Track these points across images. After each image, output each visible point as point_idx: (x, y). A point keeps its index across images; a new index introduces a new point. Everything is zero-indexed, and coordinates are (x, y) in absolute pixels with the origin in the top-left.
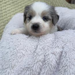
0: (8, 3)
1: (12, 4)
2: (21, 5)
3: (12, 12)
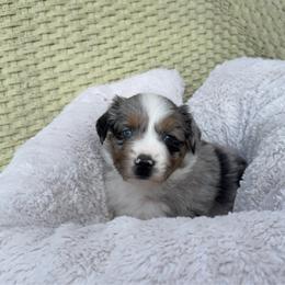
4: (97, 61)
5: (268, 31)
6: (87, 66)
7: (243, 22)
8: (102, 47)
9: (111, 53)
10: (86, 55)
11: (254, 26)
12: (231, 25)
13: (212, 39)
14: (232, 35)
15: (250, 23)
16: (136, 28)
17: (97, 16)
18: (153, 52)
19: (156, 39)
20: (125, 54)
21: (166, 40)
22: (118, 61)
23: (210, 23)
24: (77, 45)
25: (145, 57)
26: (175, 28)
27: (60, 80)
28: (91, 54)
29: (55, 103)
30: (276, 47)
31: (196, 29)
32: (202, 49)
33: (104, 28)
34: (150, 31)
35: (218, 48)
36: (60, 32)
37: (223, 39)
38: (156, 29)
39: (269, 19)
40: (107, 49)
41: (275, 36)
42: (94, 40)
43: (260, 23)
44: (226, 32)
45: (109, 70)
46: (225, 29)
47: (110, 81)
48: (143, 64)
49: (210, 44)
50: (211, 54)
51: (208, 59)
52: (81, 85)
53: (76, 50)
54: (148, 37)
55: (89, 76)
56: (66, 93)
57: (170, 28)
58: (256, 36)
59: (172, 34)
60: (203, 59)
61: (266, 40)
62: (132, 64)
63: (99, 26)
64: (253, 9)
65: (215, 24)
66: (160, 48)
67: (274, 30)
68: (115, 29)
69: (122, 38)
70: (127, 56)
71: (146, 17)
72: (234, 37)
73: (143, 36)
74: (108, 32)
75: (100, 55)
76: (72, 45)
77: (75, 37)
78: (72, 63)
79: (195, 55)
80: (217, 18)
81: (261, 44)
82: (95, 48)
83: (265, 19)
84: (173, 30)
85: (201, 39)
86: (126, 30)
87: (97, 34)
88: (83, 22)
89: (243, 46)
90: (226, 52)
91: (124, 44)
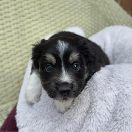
0: (34, 18)
1: (40, 20)
2: (54, 21)
3: (40, 31)
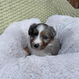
4: (15, 15)
5: (62, 8)
6: (12, 16)
7: (55, 6)
8: (16, 11)
9: (19, 13)
10: (12, 13)
11: (58, 7)
12: (52, 6)
13: (47, 10)
14: (52, 9)
15: (57, 6)
16: (26, 6)
17: (15, 2)
18: (30, 13)
19: (31, 9)
20: (23, 13)
21: (34, 10)
22: (21, 15)
23: (46, 6)
24: (9, 10)
25: (28, 14)
26: (37, 7)
27: (4, 20)
28: (13, 13)
29: (3, 27)
30: (64, 13)
31: (42, 7)
32: (44, 13)
33: (17, 6)
34: (30, 7)
35: (48, 13)
36: (4, 6)
37: (50, 10)
38: (31, 7)
39: (62, 5)
40: (18, 12)
41: (64, 10)
42: (14, 9)
43: (60, 6)
44: (50, 8)
45: (18, 18)
46: (50, 7)
47: (19, 21)
48: (28, 16)
49: (46, 12)
50: (46, 14)
51: (45, 15)
52: (10, 22)
53: (9, 12)
54: (29, 9)
55: (12, 19)
56: (6, 24)
57: (35, 6)
58: (59, 10)
59: (36, 8)
60: (44, 16)
61: (62, 11)
62: (25, 16)
63: (15, 5)
64: (58, 2)
65: (47, 6)
66: (32, 12)
67: (64, 8)
68: (20, 6)
69: (22, 9)
70: (23, 14)
71: (28, 3)
72: (53, 10)
73: (28, 8)
74: (18, 7)
75: (16, 13)
76: (8, 10)
77: (8, 8)
78: (7, 15)
79: (42, 14)
80: (48, 4)
81: (60, 12)
82: (14, 11)
83: (61, 5)
84: (36, 7)
85: (44, 10)
86: (23, 6)
87: (15, 7)
88: (11, 4)
89: (55, 12)
90: (50, 14)
91: (22, 10)
